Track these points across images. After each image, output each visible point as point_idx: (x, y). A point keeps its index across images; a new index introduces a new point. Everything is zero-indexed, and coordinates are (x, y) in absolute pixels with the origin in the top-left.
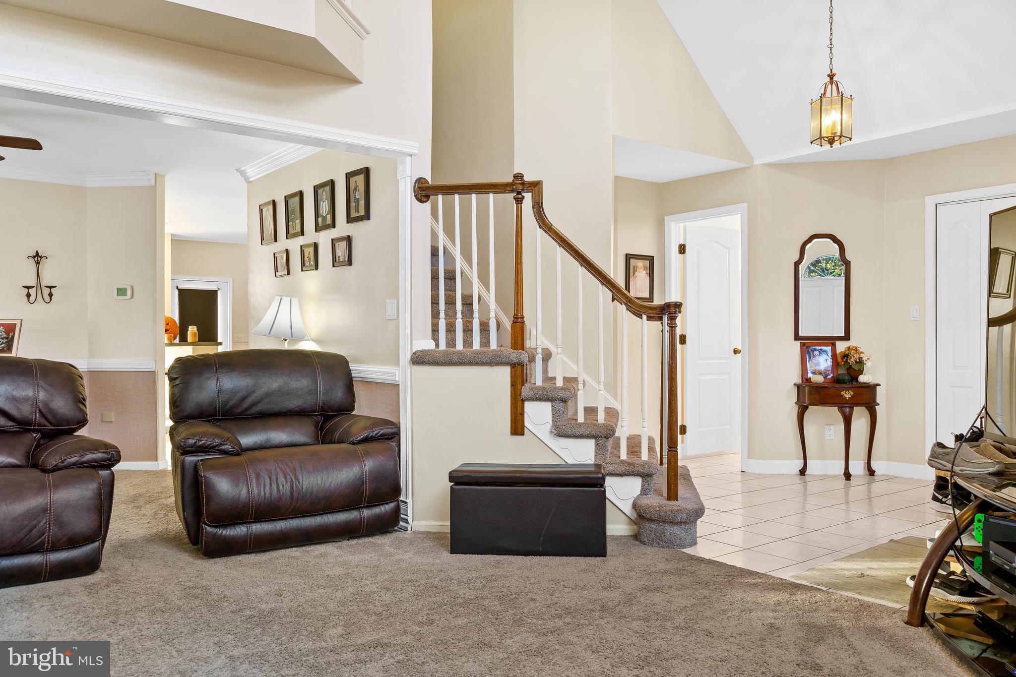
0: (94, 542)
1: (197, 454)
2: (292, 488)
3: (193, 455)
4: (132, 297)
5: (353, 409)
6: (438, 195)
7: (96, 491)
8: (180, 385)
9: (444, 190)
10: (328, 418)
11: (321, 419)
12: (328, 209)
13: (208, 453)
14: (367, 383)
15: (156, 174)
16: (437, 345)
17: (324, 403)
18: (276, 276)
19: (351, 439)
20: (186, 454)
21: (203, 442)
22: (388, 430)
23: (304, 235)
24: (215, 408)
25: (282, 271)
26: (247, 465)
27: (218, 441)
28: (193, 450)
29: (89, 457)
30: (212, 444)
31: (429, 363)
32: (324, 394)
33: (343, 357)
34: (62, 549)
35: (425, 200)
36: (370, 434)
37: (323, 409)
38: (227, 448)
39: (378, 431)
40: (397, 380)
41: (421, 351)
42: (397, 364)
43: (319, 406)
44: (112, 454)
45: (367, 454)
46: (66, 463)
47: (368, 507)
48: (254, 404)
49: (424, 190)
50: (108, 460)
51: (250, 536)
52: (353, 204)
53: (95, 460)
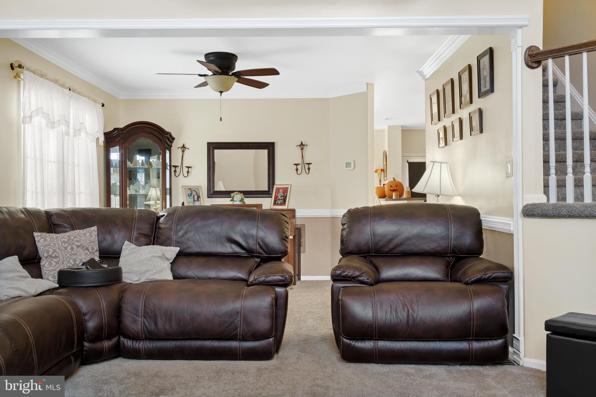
0: (269, 338)
1: (341, 282)
2: (408, 316)
3: (339, 282)
4: (354, 168)
5: (481, 253)
6: (548, 59)
7: (269, 303)
8: (346, 229)
9: (553, 53)
10: (458, 259)
11: (452, 260)
12: (467, 89)
13: (350, 282)
14: (493, 231)
15: (367, 83)
16: (548, 200)
17: (455, 247)
18: (439, 147)
19: (466, 280)
20: (336, 281)
21: (346, 273)
22: (499, 274)
23: (454, 113)
24: (369, 247)
25: (442, 143)
26: (374, 295)
27: (357, 273)
28: (339, 278)
29: (270, 278)
30: (353, 275)
31: (538, 216)
32: (455, 240)
33: (476, 210)
34: (249, 340)
35: (536, 65)
36: (482, 277)
37: (454, 252)
38: (363, 279)
39: (491, 274)
40: (512, 230)
41: (531, 205)
42: (512, 216)
43: (450, 249)
44: (286, 277)
45: (477, 294)
46: (256, 281)
47: (477, 340)
48: (397, 246)
49: (534, 57)
50: (282, 281)
51: (376, 350)
52: (482, 82)
53: (275, 281)
